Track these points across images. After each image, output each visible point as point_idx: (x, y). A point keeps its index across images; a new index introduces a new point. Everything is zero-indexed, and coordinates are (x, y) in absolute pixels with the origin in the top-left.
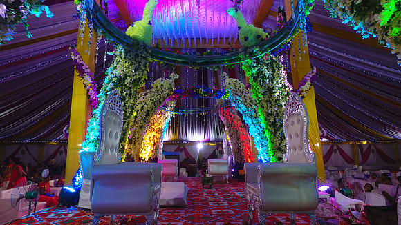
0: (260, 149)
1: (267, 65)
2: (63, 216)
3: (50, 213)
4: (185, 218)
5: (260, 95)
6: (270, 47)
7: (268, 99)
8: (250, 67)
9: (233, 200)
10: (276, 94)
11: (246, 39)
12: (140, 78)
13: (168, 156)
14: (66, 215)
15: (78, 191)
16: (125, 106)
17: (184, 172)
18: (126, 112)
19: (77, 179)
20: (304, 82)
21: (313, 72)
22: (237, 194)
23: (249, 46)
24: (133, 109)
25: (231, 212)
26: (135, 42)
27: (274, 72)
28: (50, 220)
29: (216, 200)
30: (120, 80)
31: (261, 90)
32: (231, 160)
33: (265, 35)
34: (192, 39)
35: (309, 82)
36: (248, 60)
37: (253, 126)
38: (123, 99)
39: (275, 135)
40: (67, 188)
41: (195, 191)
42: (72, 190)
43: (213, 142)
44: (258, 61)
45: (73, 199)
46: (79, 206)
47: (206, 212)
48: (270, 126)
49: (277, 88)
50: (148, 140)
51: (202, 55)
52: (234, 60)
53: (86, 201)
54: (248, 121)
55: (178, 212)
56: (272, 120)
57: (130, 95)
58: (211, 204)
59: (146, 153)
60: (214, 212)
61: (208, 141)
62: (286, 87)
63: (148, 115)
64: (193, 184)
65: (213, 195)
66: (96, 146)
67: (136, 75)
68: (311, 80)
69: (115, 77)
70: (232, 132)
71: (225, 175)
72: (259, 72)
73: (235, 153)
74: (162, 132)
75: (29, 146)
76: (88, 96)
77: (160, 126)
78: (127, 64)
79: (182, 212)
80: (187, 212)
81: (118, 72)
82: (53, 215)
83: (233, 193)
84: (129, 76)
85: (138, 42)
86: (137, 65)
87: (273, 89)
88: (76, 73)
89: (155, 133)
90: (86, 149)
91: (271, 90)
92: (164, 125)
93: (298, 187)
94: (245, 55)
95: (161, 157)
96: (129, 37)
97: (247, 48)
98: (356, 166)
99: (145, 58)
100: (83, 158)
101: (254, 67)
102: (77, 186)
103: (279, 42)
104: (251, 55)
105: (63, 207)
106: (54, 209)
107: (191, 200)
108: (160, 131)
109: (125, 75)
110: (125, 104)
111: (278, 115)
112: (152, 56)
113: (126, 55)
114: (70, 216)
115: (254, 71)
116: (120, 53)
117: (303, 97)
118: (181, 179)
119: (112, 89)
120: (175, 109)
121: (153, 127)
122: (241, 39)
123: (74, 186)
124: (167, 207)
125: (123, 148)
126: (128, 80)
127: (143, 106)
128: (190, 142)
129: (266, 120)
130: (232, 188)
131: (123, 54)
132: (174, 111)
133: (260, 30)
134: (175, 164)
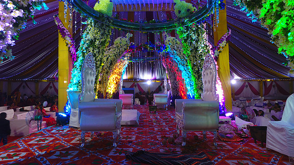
0: (189, 88)
1: (194, 31)
2: (61, 132)
3: (53, 130)
4: (137, 133)
5: (189, 52)
6: (197, 18)
7: (194, 55)
8: (182, 32)
9: (169, 121)
10: (200, 52)
11: (180, 12)
12: (105, 41)
13: (126, 91)
14: (62, 131)
15: (68, 116)
16: (96, 60)
17: (137, 101)
18: (97, 64)
19: (67, 108)
20: (221, 41)
21: (228, 34)
22: (172, 117)
23: (182, 17)
24: (101, 62)
25: (167, 129)
26: (101, 15)
27: (199, 35)
28: (53, 133)
29: (158, 121)
30: (92, 42)
31: (190, 49)
32: (170, 94)
33: (193, 9)
34: (142, 4)
35: (225, 41)
36: (181, 28)
37: (184, 72)
38: (95, 55)
39: (198, 79)
40: (61, 114)
41: (144, 115)
42: (64, 115)
43: (158, 80)
44: (187, 28)
45: (66, 121)
46: (70, 125)
47: (150, 129)
48: (195, 73)
49: (200, 47)
50: (112, 80)
51: (148, 23)
52: (171, 27)
53: (74, 122)
54: (182, 68)
55: (133, 129)
56: (197, 69)
57: (99, 52)
58: (155, 124)
59: (111, 89)
60: (156, 129)
61: (155, 79)
62: (207, 46)
63: (111, 64)
64: (144, 110)
65: (157, 118)
66: (78, 87)
67: (102, 38)
68: (227, 40)
69: (88, 40)
70: (171, 75)
71: (165, 104)
72: (188, 36)
73: (173, 89)
74: (121, 75)
75: (28, 83)
76: (70, 52)
77: (120, 70)
78: (96, 31)
79: (136, 129)
80: (138, 129)
81: (90, 37)
82: (54, 130)
83: (170, 117)
84: (98, 40)
85: (103, 15)
86: (102, 31)
87: (197, 48)
88: (60, 36)
89: (116, 76)
90: (71, 89)
91: (196, 49)
92: (123, 69)
93: (207, 116)
94: (179, 24)
95: (121, 92)
96: (97, 11)
97: (180, 18)
98: (260, 97)
99: (108, 26)
100: (70, 95)
101: (185, 32)
102: (67, 113)
103: (202, 15)
104: (183, 24)
105: (59, 126)
106: (54, 127)
107: (142, 121)
108: (120, 74)
109: (95, 39)
110: (96, 58)
111: (200, 66)
112: (114, 25)
113: (95, 24)
114: (65, 131)
115: (185, 35)
116: (91, 22)
117: (220, 52)
118: (135, 107)
119: (86, 48)
120: (130, 59)
121: (115, 71)
122: (176, 12)
123: (65, 113)
124: (126, 126)
125: (96, 88)
126: (97, 42)
127: (108, 58)
128: (142, 80)
129: (192, 69)
130: (169, 113)
131: (93, 24)
132: (130, 60)
133: (190, 5)
134: (131, 97)
